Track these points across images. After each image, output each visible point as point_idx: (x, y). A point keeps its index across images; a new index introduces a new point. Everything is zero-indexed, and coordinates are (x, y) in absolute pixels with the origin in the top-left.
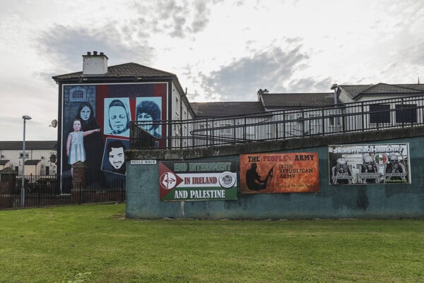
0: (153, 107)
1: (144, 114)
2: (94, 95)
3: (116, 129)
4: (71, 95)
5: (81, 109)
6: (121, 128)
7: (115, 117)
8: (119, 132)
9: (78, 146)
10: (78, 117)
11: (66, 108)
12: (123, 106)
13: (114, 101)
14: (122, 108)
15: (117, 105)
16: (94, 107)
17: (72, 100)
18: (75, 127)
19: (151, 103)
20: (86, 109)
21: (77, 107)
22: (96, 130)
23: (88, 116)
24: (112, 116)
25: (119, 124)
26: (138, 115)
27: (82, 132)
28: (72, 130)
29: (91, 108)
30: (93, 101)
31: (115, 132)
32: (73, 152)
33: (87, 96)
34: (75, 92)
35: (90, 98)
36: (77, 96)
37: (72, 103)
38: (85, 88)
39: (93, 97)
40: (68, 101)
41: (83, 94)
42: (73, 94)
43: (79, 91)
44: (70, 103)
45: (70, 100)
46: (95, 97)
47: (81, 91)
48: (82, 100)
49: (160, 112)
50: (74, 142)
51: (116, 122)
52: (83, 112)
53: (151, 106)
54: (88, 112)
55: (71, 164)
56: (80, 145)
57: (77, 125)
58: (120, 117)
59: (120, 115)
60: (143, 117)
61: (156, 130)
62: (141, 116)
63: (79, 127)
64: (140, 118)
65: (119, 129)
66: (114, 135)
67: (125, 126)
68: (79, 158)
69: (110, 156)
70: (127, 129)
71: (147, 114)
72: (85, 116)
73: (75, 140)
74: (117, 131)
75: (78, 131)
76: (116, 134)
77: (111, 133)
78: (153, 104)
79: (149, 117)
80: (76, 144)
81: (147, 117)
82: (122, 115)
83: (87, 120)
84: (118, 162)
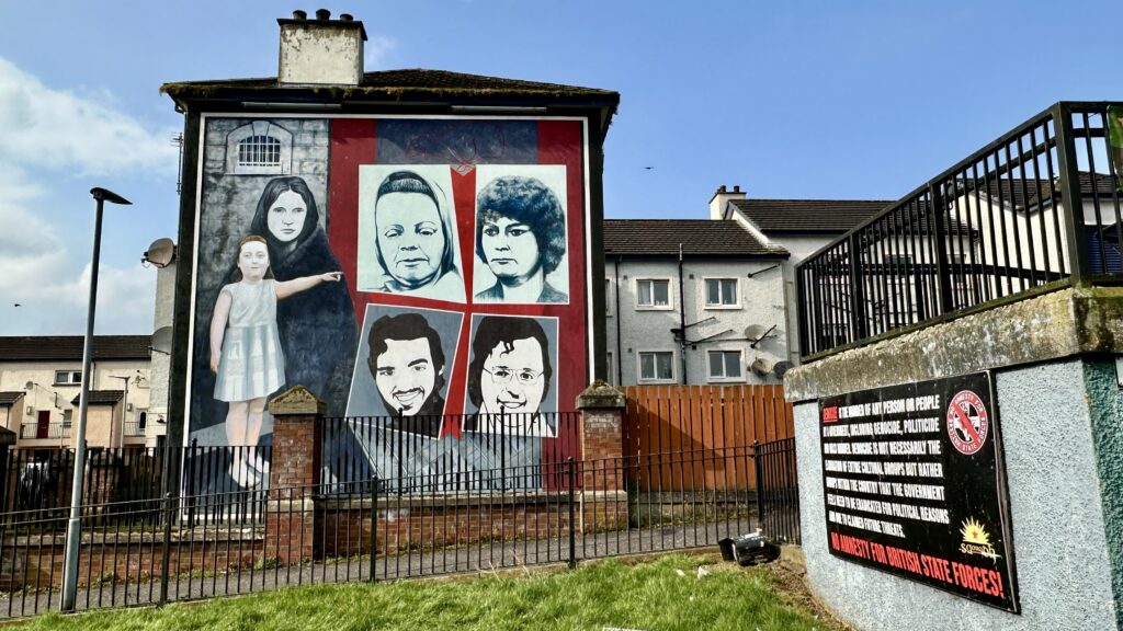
1: (503, 222)
2: (322, 154)
5: (268, 200)
7: (399, 231)
8: (415, 284)
9: (257, 333)
12: (430, 193)
13: (393, 177)
14: (427, 198)
15: (404, 190)
16: (320, 196)
17: (236, 167)
18: (244, 264)
20: (290, 199)
22: (327, 276)
23: (298, 227)
25: (412, 255)
26: (482, 223)
27: (273, 283)
31: (397, 284)
32: (235, 355)
33: (295, 154)
34: (249, 140)
35: (305, 164)
36: (255, 155)
37: (238, 180)
38: (286, 127)
39: (316, 160)
40: (220, 171)
41: (278, 148)
42: (242, 148)
43: (263, 139)
44: (229, 179)
45: (230, 166)
46: (324, 162)
47: (271, 139)
48: (274, 170)
49: (562, 216)
50: (239, 320)
51: (403, 249)
52: (279, 210)
53: (530, 195)
54: (299, 210)
55: (225, 400)
56: (264, 329)
57: (256, 259)
58: (417, 231)
59: (417, 226)
60: (502, 230)
61: (548, 276)
62: (494, 231)
63: (262, 266)
64: (490, 235)
65: (412, 271)
66: (395, 292)
67: (436, 262)
68: (258, 377)
69: (382, 369)
70: (444, 271)
71: (514, 221)
72: (287, 227)
73: (244, 315)
74: (408, 281)
75: (256, 277)
76: (401, 290)
77: (385, 287)
78: (536, 188)
79: (524, 232)
80: (247, 325)
81: (517, 233)
82: (423, 226)
83: (293, 241)
84: (411, 391)
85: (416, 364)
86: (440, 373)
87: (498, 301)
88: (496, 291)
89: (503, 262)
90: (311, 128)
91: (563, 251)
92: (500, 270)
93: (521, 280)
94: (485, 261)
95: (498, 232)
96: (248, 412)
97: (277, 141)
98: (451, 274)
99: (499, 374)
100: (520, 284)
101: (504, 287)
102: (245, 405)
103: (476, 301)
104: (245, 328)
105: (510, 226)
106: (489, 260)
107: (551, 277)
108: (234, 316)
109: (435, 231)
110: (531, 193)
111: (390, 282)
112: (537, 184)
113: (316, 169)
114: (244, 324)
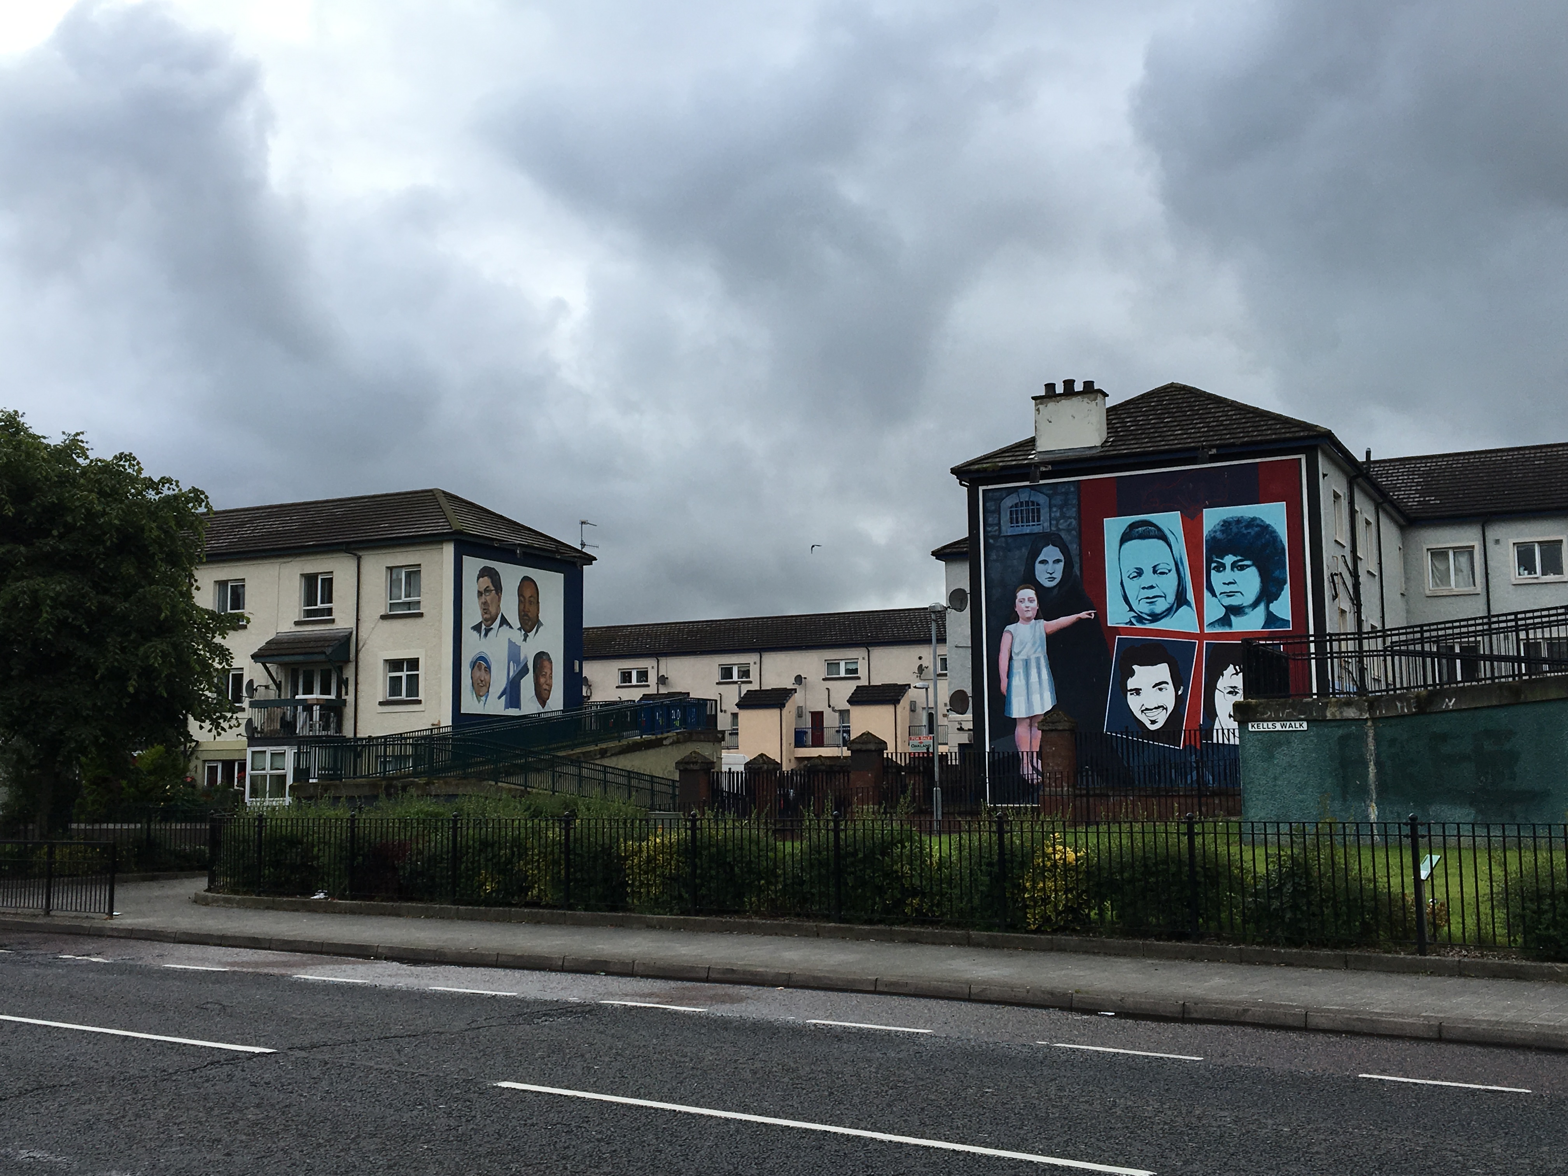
0: (1258, 535)
1: (1229, 560)
2: (1073, 512)
3: (1143, 608)
4: (1005, 518)
5: (1035, 554)
6: (1161, 606)
7: (1140, 573)
8: (1155, 617)
9: (1033, 664)
10: (1031, 581)
11: (994, 556)
12: (1163, 537)
13: (1133, 526)
14: (1161, 543)
15: (1143, 537)
16: (1074, 548)
17: (1007, 529)
18: (1020, 607)
19: (1252, 522)
20: (1051, 553)
21: (1025, 551)
22: (1084, 615)
23: (1058, 576)
24: (1129, 568)
25: (1151, 593)
26: (1209, 561)
27: (1042, 622)
28: (1014, 618)
29: (1065, 550)
30: (1068, 531)
31: (1140, 619)
32: (1018, 681)
33: (1053, 515)
34: (1016, 505)
35: (1062, 521)
36: (1022, 518)
37: (1010, 540)
38: (1044, 491)
39: (1070, 518)
40: (997, 533)
41: (1039, 511)
42: (1011, 512)
43: (1027, 503)
44: (1003, 539)
45: (1003, 528)
46: (1075, 519)
47: (1033, 502)
48: (1037, 529)
49: (1284, 549)
50: (1018, 654)
51: (1144, 588)
52: (1042, 562)
53: (1253, 533)
54: (1058, 561)
55: (1014, 717)
56: (1038, 659)
57: (1027, 604)
58: (1155, 572)
59: (1154, 567)
60: (1228, 567)
61: (1271, 605)
62: (1221, 567)
63: (1033, 609)
64: (1219, 571)
65: (1152, 607)
66: (1139, 626)
67: (1171, 598)
68: (1036, 698)
69: (1131, 690)
70: (1178, 607)
71: (1239, 558)
72: (1049, 576)
73: (1024, 648)
74: (1148, 615)
75: (1029, 619)
76: (1145, 624)
77: (1131, 621)
78: (1258, 525)
79: (1248, 566)
80: (1025, 657)
81: (1242, 568)
82: (1159, 567)
83: (1055, 587)
84: (1156, 708)
85: (1158, 685)
86: (1180, 693)
87: (1227, 630)
88: (1225, 621)
89: (1229, 595)
90: (1063, 490)
91: (1285, 583)
92: (1228, 601)
93: (1247, 610)
94: (1214, 594)
95: (1225, 568)
96: (1031, 726)
97: (1038, 505)
98: (1184, 608)
99: (1230, 693)
100: (1246, 614)
101: (1232, 617)
102: (1028, 721)
103: (1207, 630)
104: (1023, 660)
105: (1235, 562)
106: (1218, 594)
107: (1274, 607)
108: (1016, 650)
109: (1170, 571)
110: (1253, 531)
111: (1134, 617)
112: (1258, 522)
113: (1069, 525)
114: (1023, 656)
